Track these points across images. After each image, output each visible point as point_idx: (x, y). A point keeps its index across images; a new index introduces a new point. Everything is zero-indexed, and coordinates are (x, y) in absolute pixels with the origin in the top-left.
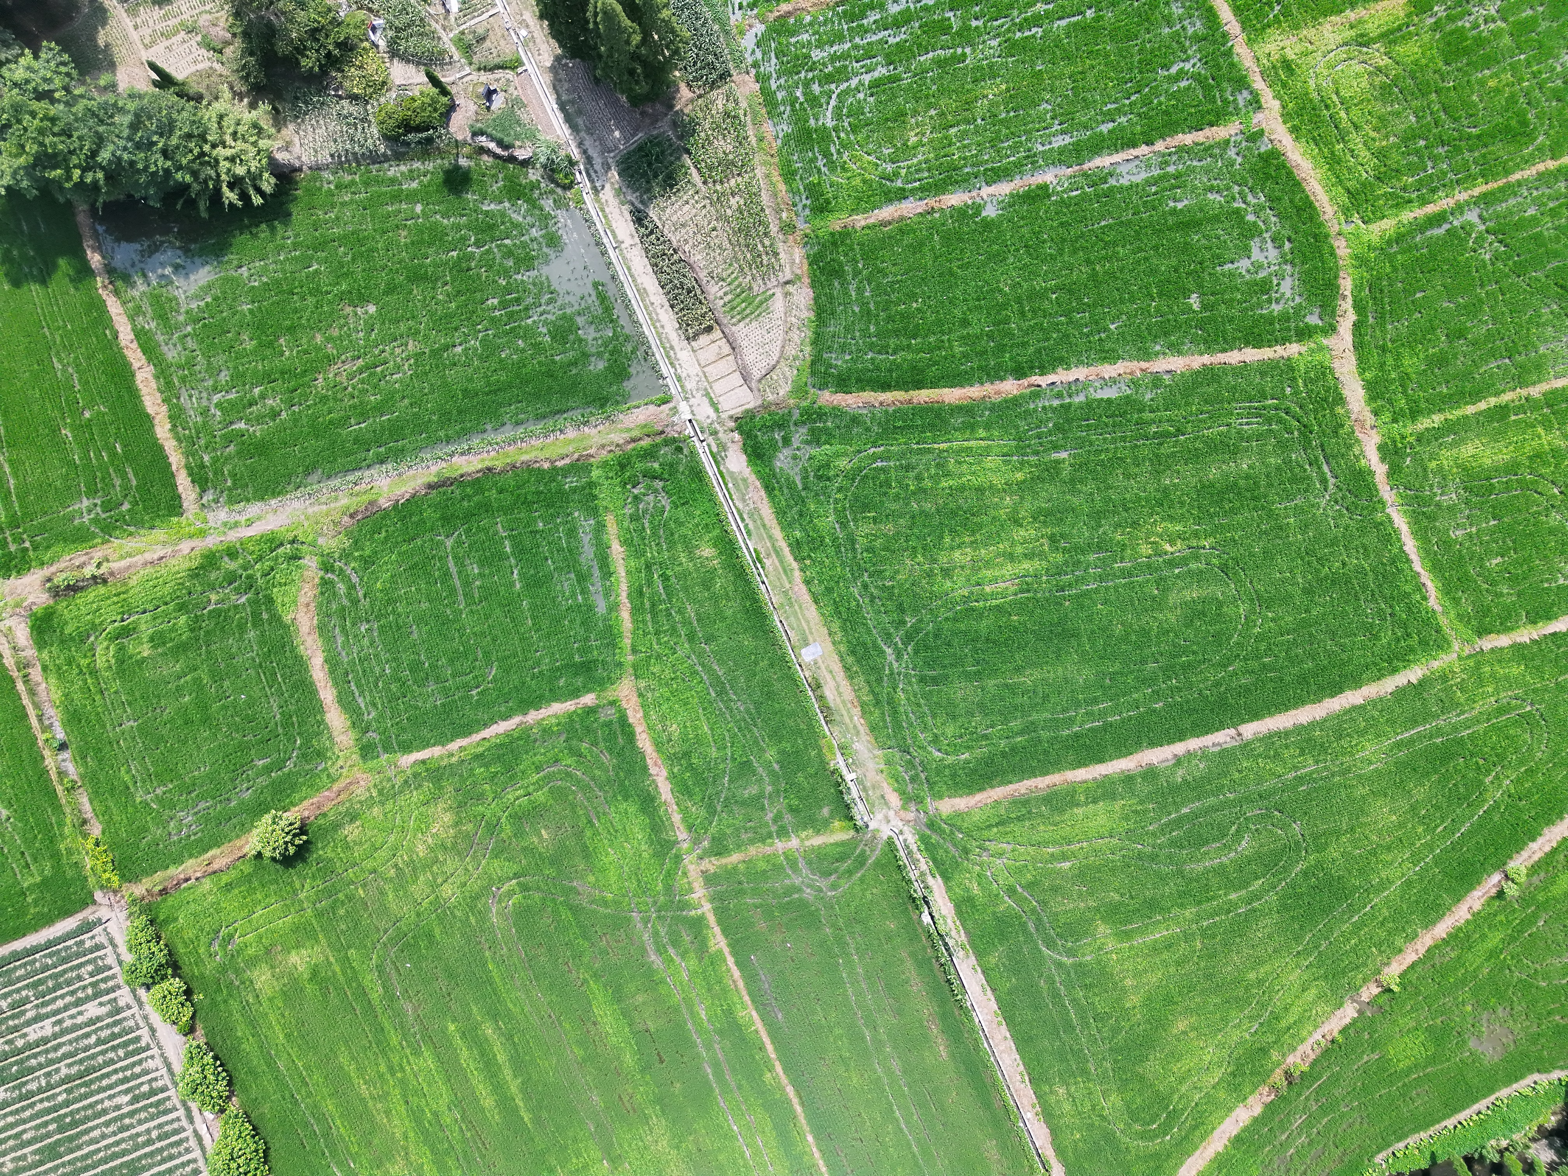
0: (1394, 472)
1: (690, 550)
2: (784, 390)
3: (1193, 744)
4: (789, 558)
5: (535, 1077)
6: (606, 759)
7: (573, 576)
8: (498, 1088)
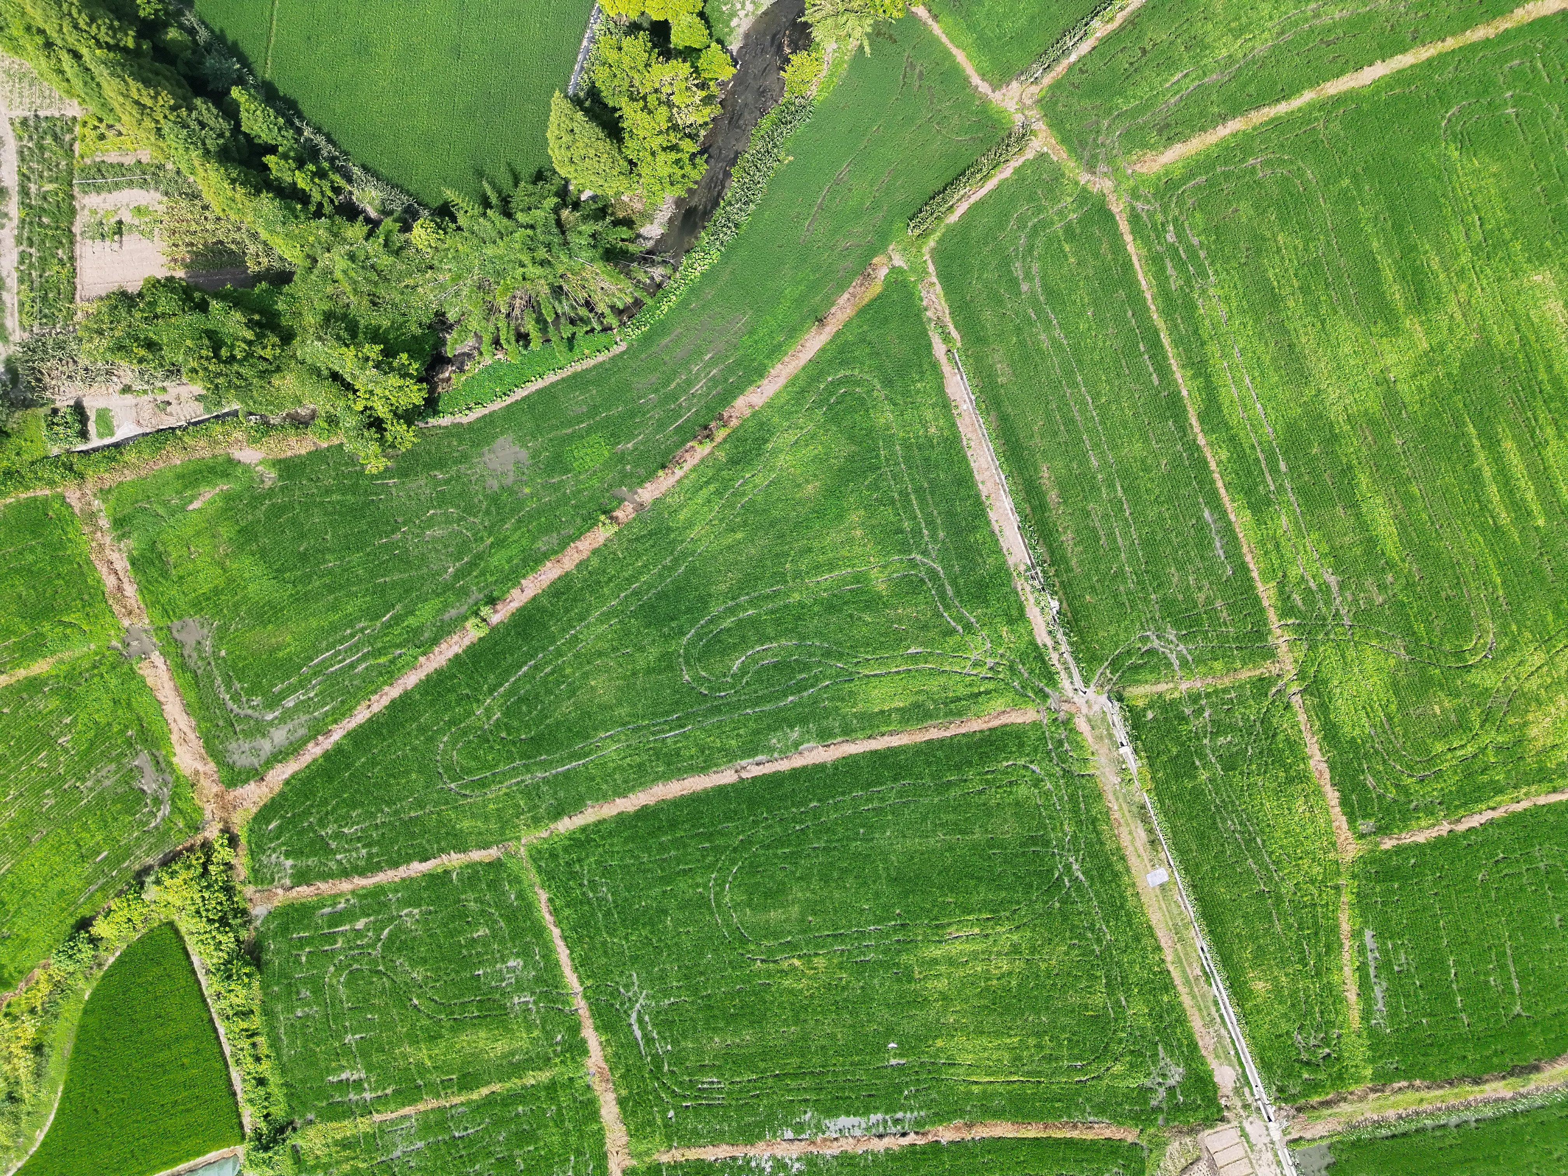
0: (575, 1029)
1: (1277, 990)
2: (1174, 1147)
3: (784, 766)
4: (1176, 974)
5: (1459, 467)
6: (1370, 781)
7: (1396, 968)
8: (1498, 459)
